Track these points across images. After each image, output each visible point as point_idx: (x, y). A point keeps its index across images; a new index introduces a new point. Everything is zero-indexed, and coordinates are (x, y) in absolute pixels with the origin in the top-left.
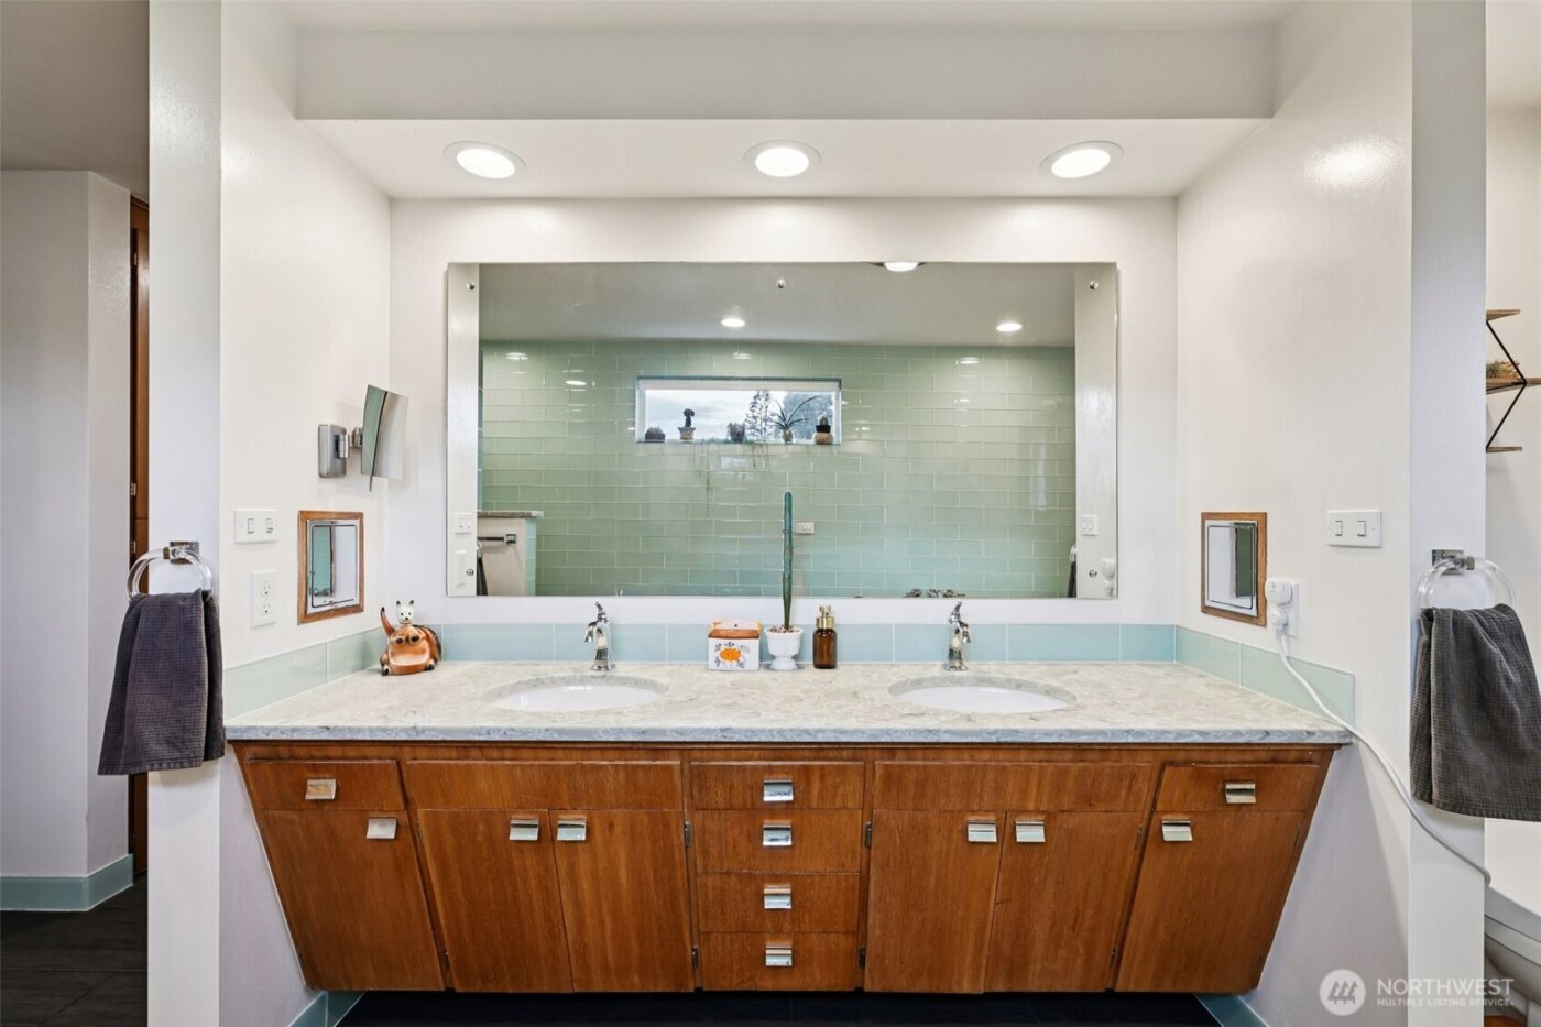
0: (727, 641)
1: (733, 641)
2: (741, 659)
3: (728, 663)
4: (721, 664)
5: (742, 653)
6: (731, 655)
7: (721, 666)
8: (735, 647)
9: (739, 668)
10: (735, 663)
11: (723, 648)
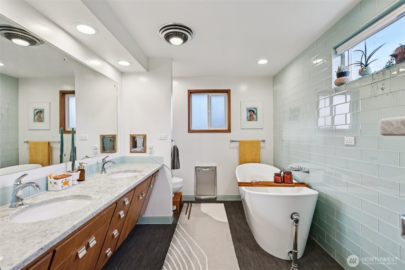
0: (65, 179)
1: (66, 178)
2: (69, 184)
3: (65, 186)
4: (63, 187)
5: (69, 181)
6: (66, 183)
7: (64, 188)
8: (67, 180)
9: (68, 187)
10: (67, 185)
11: (64, 182)
